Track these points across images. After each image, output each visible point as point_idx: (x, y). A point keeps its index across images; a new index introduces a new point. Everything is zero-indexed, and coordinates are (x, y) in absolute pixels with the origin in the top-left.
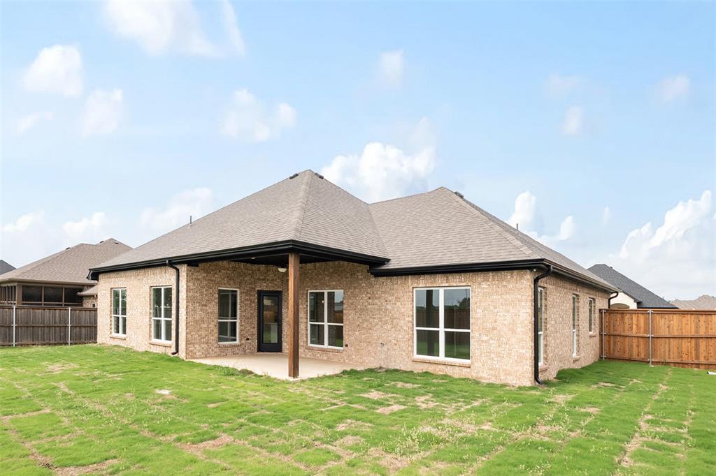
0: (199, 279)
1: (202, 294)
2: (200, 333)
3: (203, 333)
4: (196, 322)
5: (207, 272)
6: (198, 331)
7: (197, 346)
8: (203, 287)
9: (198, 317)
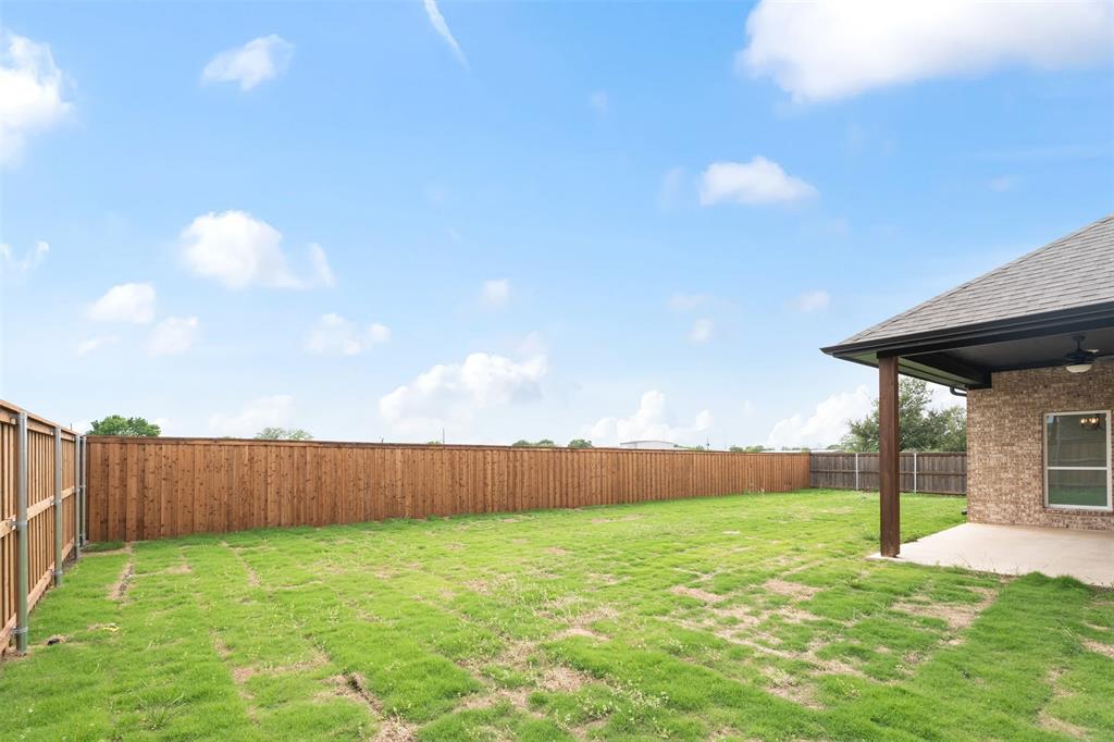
0: (995, 406)
1: (1001, 427)
2: (997, 487)
3: (1006, 487)
4: (990, 469)
5: (1011, 391)
6: (995, 483)
7: (991, 505)
8: (1004, 417)
9: (992, 463)
